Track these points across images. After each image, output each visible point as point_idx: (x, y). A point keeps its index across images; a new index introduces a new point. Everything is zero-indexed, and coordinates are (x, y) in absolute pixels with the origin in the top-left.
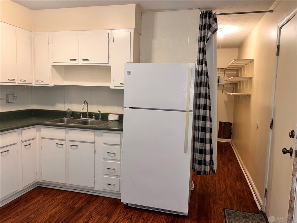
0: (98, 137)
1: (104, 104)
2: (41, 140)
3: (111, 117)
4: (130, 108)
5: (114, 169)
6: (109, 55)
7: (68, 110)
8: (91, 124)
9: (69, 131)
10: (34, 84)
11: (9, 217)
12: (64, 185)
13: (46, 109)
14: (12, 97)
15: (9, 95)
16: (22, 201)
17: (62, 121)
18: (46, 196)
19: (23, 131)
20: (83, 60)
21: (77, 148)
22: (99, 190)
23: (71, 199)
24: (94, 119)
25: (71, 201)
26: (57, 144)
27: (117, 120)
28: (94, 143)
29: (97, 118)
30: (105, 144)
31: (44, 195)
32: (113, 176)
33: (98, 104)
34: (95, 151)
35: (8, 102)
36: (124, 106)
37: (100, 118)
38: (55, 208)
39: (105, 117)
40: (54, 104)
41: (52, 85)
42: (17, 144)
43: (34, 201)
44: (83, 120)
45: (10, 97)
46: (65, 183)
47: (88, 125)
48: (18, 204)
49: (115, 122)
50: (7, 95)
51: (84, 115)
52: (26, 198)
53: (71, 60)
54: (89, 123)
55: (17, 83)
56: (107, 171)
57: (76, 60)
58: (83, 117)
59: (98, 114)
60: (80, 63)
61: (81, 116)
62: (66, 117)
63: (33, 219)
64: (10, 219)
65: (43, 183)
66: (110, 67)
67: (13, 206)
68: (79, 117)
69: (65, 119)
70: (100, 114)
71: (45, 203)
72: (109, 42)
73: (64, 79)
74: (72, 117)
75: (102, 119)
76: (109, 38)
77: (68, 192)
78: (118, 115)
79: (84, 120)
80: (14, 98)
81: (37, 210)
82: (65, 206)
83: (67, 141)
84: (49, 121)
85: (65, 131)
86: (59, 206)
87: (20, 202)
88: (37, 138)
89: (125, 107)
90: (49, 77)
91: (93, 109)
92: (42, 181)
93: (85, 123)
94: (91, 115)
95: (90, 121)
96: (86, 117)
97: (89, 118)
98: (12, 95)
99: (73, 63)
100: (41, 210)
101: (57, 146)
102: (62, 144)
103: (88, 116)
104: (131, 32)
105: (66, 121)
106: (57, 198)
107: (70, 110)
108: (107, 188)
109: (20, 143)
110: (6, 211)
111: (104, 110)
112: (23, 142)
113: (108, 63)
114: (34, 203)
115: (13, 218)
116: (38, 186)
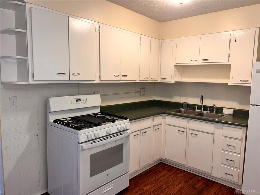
0: (217, 129)
1: (218, 99)
2: (166, 126)
3: (225, 111)
4: (257, 105)
5: (233, 161)
6: (229, 54)
7: (184, 102)
8: (206, 116)
9: (190, 121)
10: (159, 81)
11: (147, 183)
12: (184, 166)
13: (165, 100)
14: (143, 91)
15: (142, 89)
16: (152, 172)
17: (180, 112)
18: (170, 171)
19: (155, 118)
20: (203, 60)
21: (197, 137)
22: (216, 177)
23: (191, 179)
24: (209, 112)
25: (191, 181)
26: (179, 131)
27: (232, 114)
28: (213, 134)
29: (212, 111)
30: (224, 136)
31: (168, 170)
32: (230, 167)
33: (212, 98)
34: (214, 141)
35: (141, 95)
36: (251, 103)
37: (215, 111)
38: (179, 184)
39: (219, 110)
40: (172, 97)
41: (173, 81)
42: (151, 127)
43: (161, 174)
44: (198, 112)
45: (142, 90)
46: (184, 164)
47: (204, 117)
48: (150, 174)
49: (230, 116)
50: (140, 89)
51: (199, 107)
52: (155, 170)
53: (191, 60)
54: (205, 115)
55: (149, 81)
56: (225, 162)
57: (196, 60)
58: (198, 109)
59: (213, 107)
60: (200, 62)
61: (197, 108)
62: (182, 108)
63: (165, 189)
64: (148, 185)
65: (165, 160)
66: (230, 65)
67: (148, 175)
68: (194, 109)
69: (183, 110)
70: (215, 108)
71: (171, 177)
72: (230, 42)
73: (182, 76)
74: (187, 108)
75: (216, 112)
76: (230, 39)
77: (186, 173)
78: (233, 110)
79: (200, 112)
80: (144, 92)
81: (166, 182)
82: (188, 184)
83: (188, 129)
84: (172, 111)
85: (186, 121)
86: (183, 183)
87: (151, 173)
88: (163, 124)
89: (252, 105)
90: (172, 75)
91: (208, 103)
92: (165, 159)
93: (201, 114)
94: (205, 108)
95: (206, 114)
96: (201, 110)
97: (204, 110)
98: (143, 89)
99: (194, 63)
100: (169, 183)
101: (179, 132)
102: (184, 132)
103: (202, 109)
104: (255, 31)
105: (183, 112)
106: (179, 175)
107: (186, 102)
108: (224, 176)
109: (152, 127)
110: (144, 178)
111: (219, 104)
112: (154, 126)
113: (228, 62)
114: (162, 176)
115: (150, 185)
116: (161, 162)
